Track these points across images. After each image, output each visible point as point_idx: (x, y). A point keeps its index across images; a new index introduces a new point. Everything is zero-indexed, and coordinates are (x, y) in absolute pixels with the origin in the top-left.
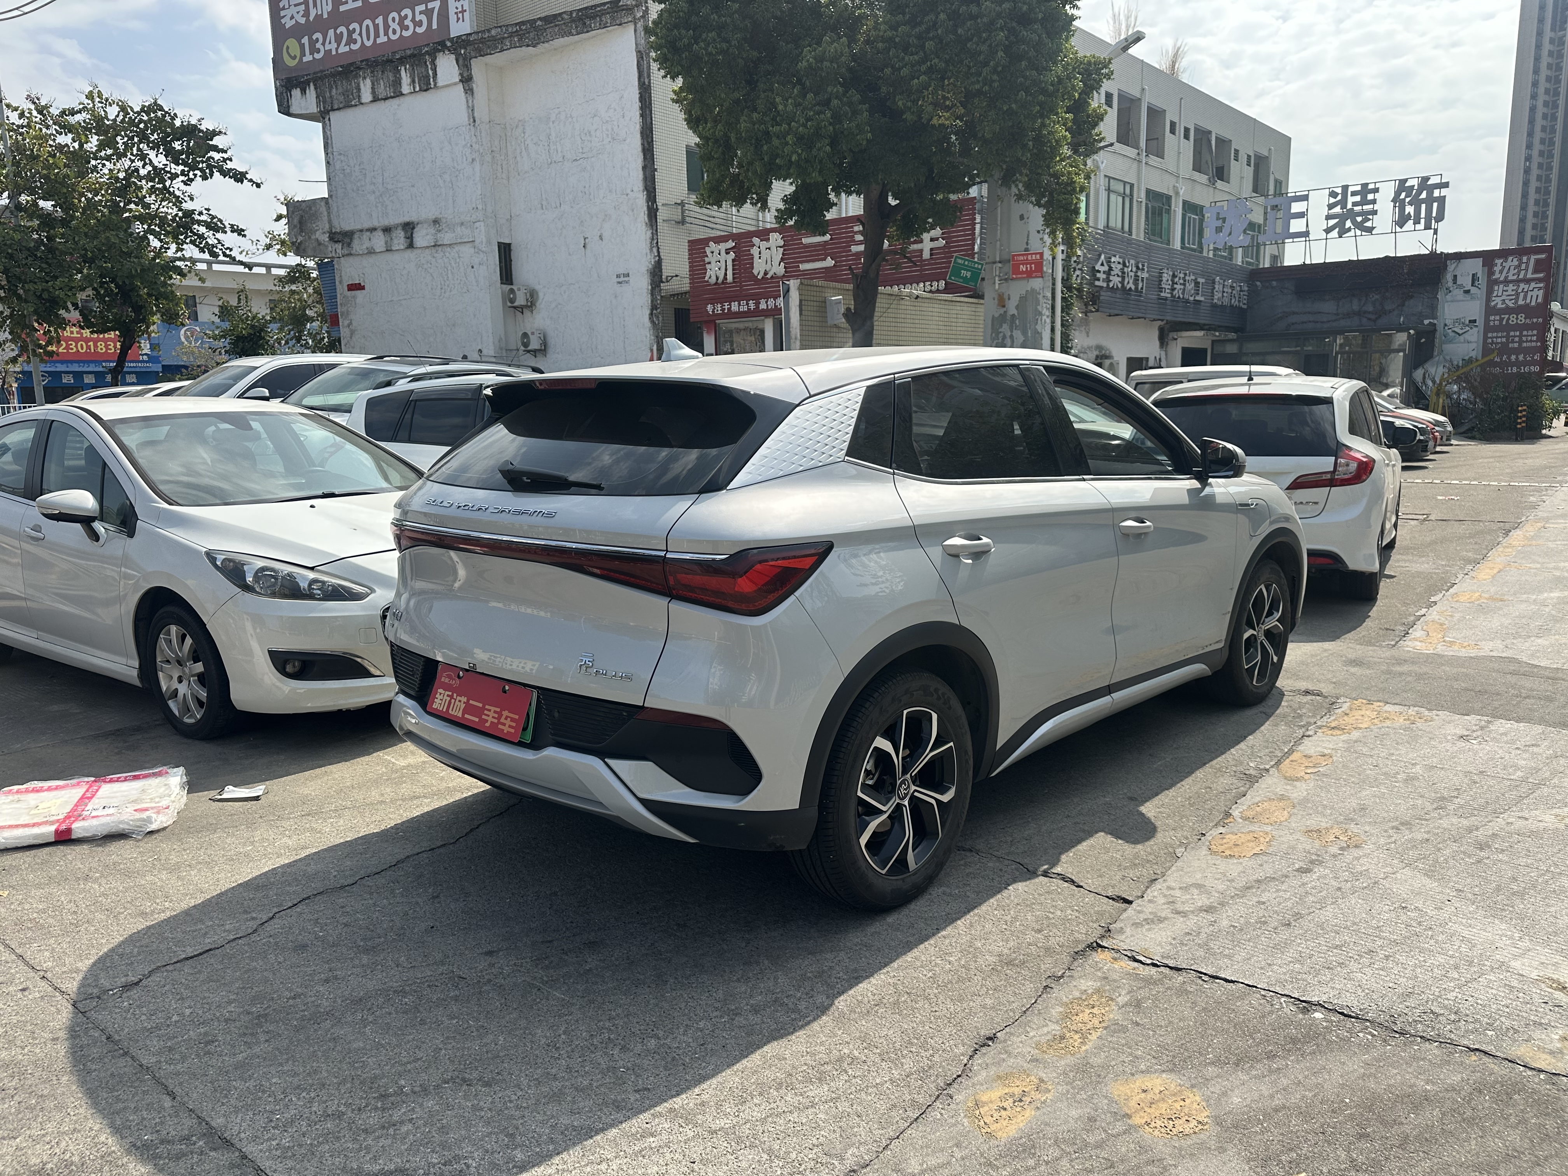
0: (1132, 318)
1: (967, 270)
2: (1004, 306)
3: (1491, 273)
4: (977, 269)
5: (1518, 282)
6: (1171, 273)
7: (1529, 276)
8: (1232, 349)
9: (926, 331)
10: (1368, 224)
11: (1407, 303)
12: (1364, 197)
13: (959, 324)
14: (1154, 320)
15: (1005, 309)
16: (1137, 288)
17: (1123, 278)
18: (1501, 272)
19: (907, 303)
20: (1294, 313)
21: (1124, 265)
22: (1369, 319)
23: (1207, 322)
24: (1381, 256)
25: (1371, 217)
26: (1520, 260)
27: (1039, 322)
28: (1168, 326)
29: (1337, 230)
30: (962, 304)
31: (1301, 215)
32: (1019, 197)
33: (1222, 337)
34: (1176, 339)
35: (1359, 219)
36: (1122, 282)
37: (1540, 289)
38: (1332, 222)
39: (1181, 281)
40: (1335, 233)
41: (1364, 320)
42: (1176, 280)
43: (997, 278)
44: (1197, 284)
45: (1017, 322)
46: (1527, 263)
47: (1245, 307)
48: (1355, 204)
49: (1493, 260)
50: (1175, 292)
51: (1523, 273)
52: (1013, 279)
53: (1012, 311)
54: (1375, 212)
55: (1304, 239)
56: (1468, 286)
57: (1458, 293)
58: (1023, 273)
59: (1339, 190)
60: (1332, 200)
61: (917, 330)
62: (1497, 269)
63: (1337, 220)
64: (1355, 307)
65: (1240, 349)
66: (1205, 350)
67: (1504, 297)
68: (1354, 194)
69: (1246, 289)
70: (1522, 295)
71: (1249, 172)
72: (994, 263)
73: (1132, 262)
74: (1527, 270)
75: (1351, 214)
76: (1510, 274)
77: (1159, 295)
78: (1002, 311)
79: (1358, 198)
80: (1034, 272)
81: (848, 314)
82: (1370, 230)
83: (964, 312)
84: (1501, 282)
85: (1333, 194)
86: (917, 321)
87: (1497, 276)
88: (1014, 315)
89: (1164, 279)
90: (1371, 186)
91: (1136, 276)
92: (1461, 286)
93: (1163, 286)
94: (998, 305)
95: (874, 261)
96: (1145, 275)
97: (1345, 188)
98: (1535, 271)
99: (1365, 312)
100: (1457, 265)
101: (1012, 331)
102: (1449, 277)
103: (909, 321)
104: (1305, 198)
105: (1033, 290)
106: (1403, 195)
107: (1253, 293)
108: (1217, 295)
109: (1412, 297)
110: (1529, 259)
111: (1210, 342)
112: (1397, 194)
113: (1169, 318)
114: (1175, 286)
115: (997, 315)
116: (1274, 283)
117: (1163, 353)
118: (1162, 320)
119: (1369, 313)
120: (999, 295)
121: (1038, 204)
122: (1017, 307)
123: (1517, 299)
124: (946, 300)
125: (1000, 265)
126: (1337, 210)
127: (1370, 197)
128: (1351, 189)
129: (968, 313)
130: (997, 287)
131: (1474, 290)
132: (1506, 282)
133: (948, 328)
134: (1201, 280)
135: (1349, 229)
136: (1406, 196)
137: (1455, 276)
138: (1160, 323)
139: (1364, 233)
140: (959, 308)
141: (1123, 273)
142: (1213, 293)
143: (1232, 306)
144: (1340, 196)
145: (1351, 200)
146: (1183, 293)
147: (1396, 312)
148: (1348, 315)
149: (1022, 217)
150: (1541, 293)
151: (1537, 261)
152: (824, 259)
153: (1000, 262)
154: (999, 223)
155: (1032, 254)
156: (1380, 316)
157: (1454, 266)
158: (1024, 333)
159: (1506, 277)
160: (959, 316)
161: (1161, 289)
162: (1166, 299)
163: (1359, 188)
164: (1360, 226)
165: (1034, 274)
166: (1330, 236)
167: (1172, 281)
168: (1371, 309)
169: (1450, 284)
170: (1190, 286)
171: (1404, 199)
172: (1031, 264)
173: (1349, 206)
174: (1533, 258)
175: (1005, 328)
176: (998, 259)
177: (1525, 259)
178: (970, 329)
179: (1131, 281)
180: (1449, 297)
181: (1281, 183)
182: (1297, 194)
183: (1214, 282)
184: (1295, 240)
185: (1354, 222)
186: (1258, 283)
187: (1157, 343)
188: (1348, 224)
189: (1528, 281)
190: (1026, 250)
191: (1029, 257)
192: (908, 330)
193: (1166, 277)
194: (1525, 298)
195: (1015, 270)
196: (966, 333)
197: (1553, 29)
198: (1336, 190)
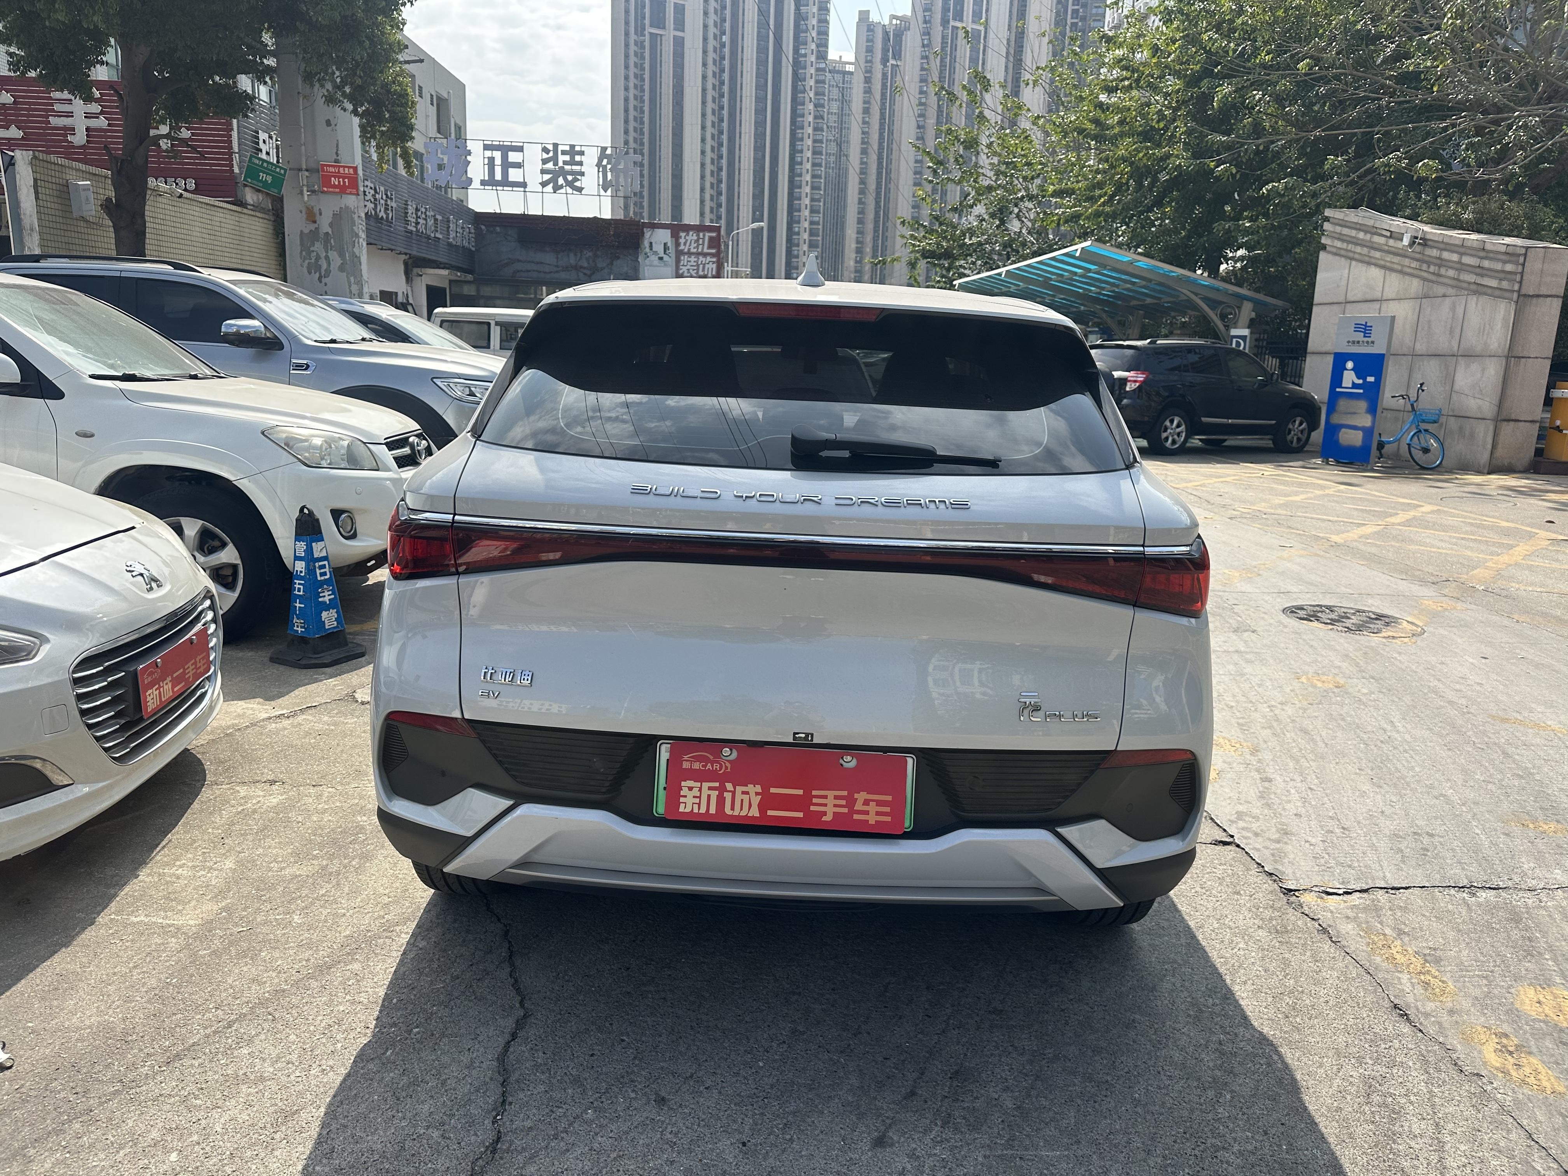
0: (382, 249)
1: (267, 174)
2: (315, 222)
3: (677, 244)
4: (279, 173)
5: (698, 254)
6: (414, 206)
7: (706, 250)
8: (469, 290)
9: (188, 237)
10: (578, 184)
11: (615, 263)
12: (572, 158)
13: (223, 235)
14: (400, 253)
15: (316, 225)
16: (387, 218)
17: (376, 205)
18: (685, 244)
19: (165, 201)
20: (519, 261)
21: (375, 190)
22: (585, 274)
23: (446, 261)
24: (591, 216)
25: (579, 177)
26: (698, 235)
27: (356, 245)
28: (410, 262)
29: (551, 185)
30: (225, 211)
31: (518, 165)
32: (330, 100)
33: (462, 278)
34: (421, 276)
35: (570, 178)
36: (375, 209)
37: (714, 263)
38: (547, 177)
39: (424, 216)
40: (549, 188)
41: (581, 275)
42: (419, 213)
43: (305, 189)
44: (436, 220)
45: (332, 241)
46: (703, 239)
47: (473, 249)
48: (565, 163)
49: (678, 233)
50: (419, 227)
51: (701, 247)
52: (323, 192)
53: (325, 228)
54: (582, 174)
55: (522, 189)
56: (662, 254)
57: (654, 259)
58: (335, 186)
59: (550, 147)
60: (545, 156)
61: (179, 236)
62: (682, 241)
63: (551, 176)
64: (573, 261)
65: (478, 291)
66: (445, 289)
67: (688, 267)
68: (564, 153)
69: (473, 231)
70: (701, 266)
71: (433, 111)
72: (300, 170)
73: (382, 189)
74: (703, 244)
75: (562, 172)
76: (692, 247)
77: (406, 228)
78: (313, 227)
79: (567, 158)
80: (349, 187)
81: (107, 206)
82: (580, 190)
83: (228, 221)
84: (686, 253)
85: (545, 150)
86: (178, 225)
87: (682, 247)
88: (327, 233)
89: (410, 212)
90: (577, 148)
91: (386, 205)
92: (656, 253)
93: (409, 219)
94: (307, 219)
95: (141, 144)
96: (394, 205)
97: (556, 146)
98: (709, 247)
99: (581, 267)
100: (652, 234)
101: (327, 252)
102: (646, 244)
103: (169, 223)
104: (520, 149)
105: (347, 208)
106: (605, 162)
107: (479, 235)
108: (452, 235)
109: (618, 258)
110: (704, 235)
111: (447, 282)
112: (600, 160)
113: (414, 253)
114: (419, 220)
115: (306, 231)
116: (498, 229)
117: (409, 288)
118: (406, 254)
119: (585, 268)
120: (308, 208)
121: (355, 112)
122: (331, 225)
123: (698, 270)
124: (207, 204)
125: (307, 174)
126: (550, 165)
127: (578, 158)
128: (560, 148)
129: (232, 222)
130: (306, 198)
131: (666, 258)
132: (689, 254)
133: (212, 237)
134: (439, 217)
135: (561, 187)
136: (608, 163)
137: (651, 243)
138: (404, 257)
139: (575, 192)
140: (222, 215)
141: (375, 199)
142: (448, 231)
143: (463, 247)
144: (551, 153)
145: (562, 158)
146: (426, 229)
147: (606, 271)
148: (566, 269)
149: (328, 123)
150: (714, 266)
151: (711, 238)
152: (7, 128)
153: (307, 170)
154: (302, 125)
155: (344, 167)
156: (594, 273)
157: (649, 233)
158: (341, 255)
159: (689, 249)
160: (223, 225)
161: (407, 222)
162: (411, 232)
163: (567, 148)
164: (570, 184)
165: (349, 191)
166: (546, 189)
167: (416, 214)
168: (586, 265)
169: (648, 250)
170: (431, 222)
171: (606, 166)
172: (344, 178)
173: (561, 164)
174: (708, 235)
175: (318, 247)
176: (304, 167)
177: (701, 235)
178: (235, 242)
179: (383, 210)
180: (647, 261)
181: (460, 128)
182: (513, 144)
183: (448, 221)
184: (515, 189)
185: (565, 179)
186: (483, 227)
187: (404, 277)
188: (561, 181)
189: (705, 255)
190: (336, 161)
191: (341, 170)
192: (169, 234)
193: (411, 210)
194: (703, 270)
195: (326, 181)
196: (232, 246)
197: (636, 33)
198: (547, 146)
